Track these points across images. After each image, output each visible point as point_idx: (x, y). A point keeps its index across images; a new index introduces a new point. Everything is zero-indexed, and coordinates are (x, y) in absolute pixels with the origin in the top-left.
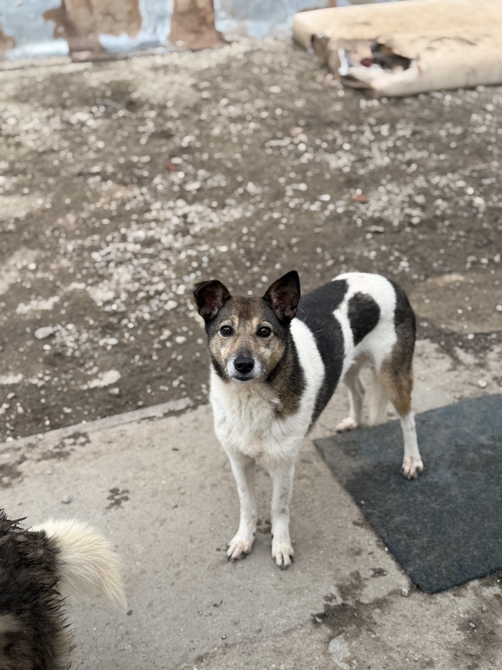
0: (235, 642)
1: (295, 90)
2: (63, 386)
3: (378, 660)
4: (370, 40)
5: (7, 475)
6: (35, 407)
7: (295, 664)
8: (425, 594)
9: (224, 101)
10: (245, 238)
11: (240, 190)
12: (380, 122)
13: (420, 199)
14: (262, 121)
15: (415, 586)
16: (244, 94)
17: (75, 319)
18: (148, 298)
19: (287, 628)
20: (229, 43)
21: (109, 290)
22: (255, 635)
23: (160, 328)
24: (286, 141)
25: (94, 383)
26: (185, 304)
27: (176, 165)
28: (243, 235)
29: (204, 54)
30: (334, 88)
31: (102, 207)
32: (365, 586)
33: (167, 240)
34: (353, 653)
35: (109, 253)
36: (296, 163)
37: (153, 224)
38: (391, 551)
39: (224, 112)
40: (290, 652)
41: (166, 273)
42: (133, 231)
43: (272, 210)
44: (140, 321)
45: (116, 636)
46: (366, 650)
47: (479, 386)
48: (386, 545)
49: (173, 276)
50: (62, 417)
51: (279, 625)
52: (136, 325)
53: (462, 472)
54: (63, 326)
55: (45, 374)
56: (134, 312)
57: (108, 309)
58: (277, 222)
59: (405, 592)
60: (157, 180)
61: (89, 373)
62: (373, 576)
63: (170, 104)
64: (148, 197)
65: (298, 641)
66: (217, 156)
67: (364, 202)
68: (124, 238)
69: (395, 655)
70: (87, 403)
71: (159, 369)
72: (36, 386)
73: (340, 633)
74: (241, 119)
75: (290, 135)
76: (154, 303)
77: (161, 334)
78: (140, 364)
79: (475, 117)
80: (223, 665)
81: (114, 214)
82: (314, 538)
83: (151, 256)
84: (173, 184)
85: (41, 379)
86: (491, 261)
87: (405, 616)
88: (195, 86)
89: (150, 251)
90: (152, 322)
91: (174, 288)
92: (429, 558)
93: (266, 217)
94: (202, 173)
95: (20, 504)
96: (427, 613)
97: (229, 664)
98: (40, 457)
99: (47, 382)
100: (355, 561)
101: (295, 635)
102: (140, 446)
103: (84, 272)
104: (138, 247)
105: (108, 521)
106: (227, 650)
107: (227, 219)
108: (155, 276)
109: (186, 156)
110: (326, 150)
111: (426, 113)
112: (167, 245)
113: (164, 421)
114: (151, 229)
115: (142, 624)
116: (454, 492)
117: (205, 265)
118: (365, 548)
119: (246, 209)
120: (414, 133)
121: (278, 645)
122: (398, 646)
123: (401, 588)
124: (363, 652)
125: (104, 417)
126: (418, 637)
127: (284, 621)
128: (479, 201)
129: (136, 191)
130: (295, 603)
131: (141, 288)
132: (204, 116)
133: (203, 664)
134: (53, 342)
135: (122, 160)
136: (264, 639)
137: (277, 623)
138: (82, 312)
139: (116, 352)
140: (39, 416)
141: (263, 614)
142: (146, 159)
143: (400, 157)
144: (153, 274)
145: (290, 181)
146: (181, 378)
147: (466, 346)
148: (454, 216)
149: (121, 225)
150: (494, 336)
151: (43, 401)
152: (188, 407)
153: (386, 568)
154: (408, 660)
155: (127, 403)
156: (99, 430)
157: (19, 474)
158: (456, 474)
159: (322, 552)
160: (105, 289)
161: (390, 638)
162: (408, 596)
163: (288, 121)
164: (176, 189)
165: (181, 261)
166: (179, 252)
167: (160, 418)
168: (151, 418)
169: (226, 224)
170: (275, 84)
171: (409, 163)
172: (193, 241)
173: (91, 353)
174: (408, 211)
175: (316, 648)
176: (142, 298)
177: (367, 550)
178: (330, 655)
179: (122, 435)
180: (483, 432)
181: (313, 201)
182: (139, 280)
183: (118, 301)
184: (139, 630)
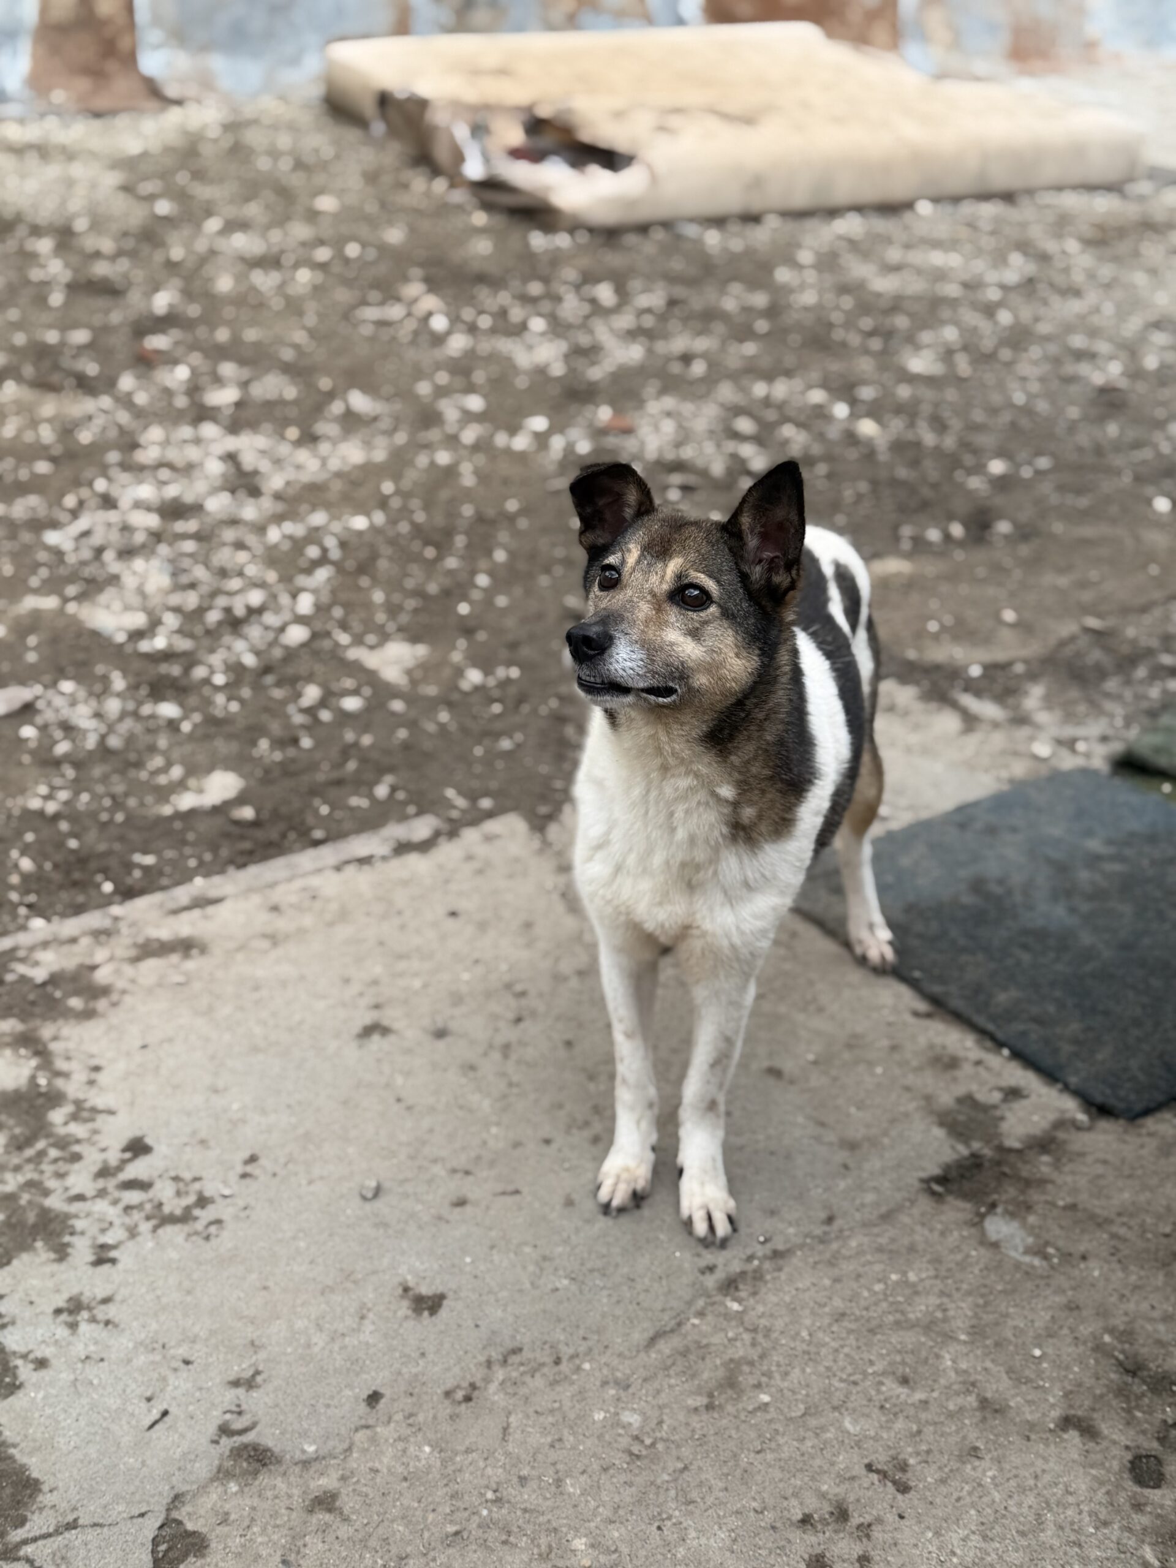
0: (788, 1246)
1: (372, 208)
2: (112, 810)
3: (1095, 1243)
4: (518, 109)
5: (77, 993)
6: (59, 857)
7: (936, 1269)
8: (1122, 1122)
9: (213, 225)
10: (396, 503)
11: (337, 408)
12: (589, 278)
13: (745, 425)
14: (323, 267)
15: (1094, 1110)
16: (253, 210)
17: (70, 670)
18: (234, 624)
19: (883, 1209)
20: (179, 102)
21: (127, 608)
22: (826, 1228)
23: (293, 683)
24: (395, 312)
25: (186, 801)
26: (328, 634)
27: (158, 352)
28: (388, 497)
29: (122, 121)
30: (459, 208)
31: (17, 437)
32: (1002, 1118)
33: (217, 504)
34: (1037, 1236)
35: (86, 534)
36: (439, 354)
37: (164, 474)
38: (1019, 1056)
39: (222, 244)
40: (912, 1249)
41: (251, 570)
42: (124, 486)
43: (428, 446)
44: (236, 670)
45: (524, 1268)
46: (1061, 1227)
47: (1036, 758)
48: (999, 1044)
49: (271, 576)
50: (137, 874)
51: (863, 1205)
52: (232, 676)
53: (1085, 907)
54: (46, 687)
55: (53, 788)
56: (212, 651)
57: (145, 646)
58: (451, 472)
59: (1082, 1122)
60: (126, 382)
61: (162, 780)
62: (1005, 1100)
63: (81, 225)
64: (124, 417)
65: (918, 1228)
66: (251, 335)
67: (628, 431)
68: (108, 502)
69: (1122, 1231)
70: (184, 843)
71: (325, 766)
72: (41, 813)
73: (993, 1206)
74: (270, 261)
75: (398, 299)
76: (254, 632)
77: (299, 695)
78: (278, 756)
79: (783, 275)
80: (786, 1289)
81: (57, 450)
82: (849, 1046)
83: (198, 537)
84: (168, 393)
85: (47, 798)
86: (947, 537)
87: (1105, 1162)
88: (127, 189)
89: (191, 525)
90: (267, 669)
91: (284, 599)
92: (1099, 1057)
93: (422, 460)
94: (228, 369)
95: (144, 1047)
96: (1144, 1152)
97: (800, 1285)
98: (133, 953)
99: (66, 803)
100: (955, 1080)
101: (905, 1219)
102: (368, 914)
103: (44, 572)
104: (152, 521)
105: (379, 1061)
106: (781, 1262)
107: (334, 464)
108: (231, 577)
109: (175, 334)
110: (493, 331)
111: (677, 265)
112: (223, 516)
113: (395, 863)
114: (165, 483)
115: (569, 1237)
116: (1086, 938)
117: (335, 554)
118: (961, 1054)
119: (368, 445)
120: (672, 303)
121: (883, 1241)
122: (1119, 1214)
123: (1068, 1116)
124: (1057, 1231)
125: (242, 866)
126: (1148, 1194)
127: (870, 1198)
128: (867, 427)
129: (87, 405)
130: (875, 1164)
131: (205, 605)
132: (177, 253)
133: (743, 1294)
134: (39, 720)
135: (20, 339)
136: (847, 1233)
137: (858, 1202)
138: (81, 656)
139: (208, 737)
140: (77, 875)
141: (820, 1190)
142: (80, 336)
143: (661, 347)
144: (223, 573)
145: (441, 392)
146: (389, 779)
147: (974, 688)
148: (829, 458)
149: (87, 474)
150: (1019, 668)
151: (73, 844)
152: (437, 834)
153: (1022, 1083)
154: (1149, 1236)
155: (284, 836)
156: (250, 890)
157: (105, 991)
158: (1072, 910)
159: (879, 1070)
160: (117, 605)
161: (1096, 1202)
162: (1089, 1129)
163: (382, 269)
164: (181, 402)
165: (276, 546)
166: (260, 529)
167: (384, 858)
168: (365, 861)
169: (339, 475)
170: (321, 191)
171: (686, 359)
172: (280, 507)
173: (148, 739)
174: (731, 446)
175: (963, 1237)
176: (220, 623)
177: (966, 1059)
178: (995, 1245)
179: (314, 897)
180: (1089, 833)
181: (513, 430)
182: (192, 586)
183: (161, 630)
184: (568, 1249)
